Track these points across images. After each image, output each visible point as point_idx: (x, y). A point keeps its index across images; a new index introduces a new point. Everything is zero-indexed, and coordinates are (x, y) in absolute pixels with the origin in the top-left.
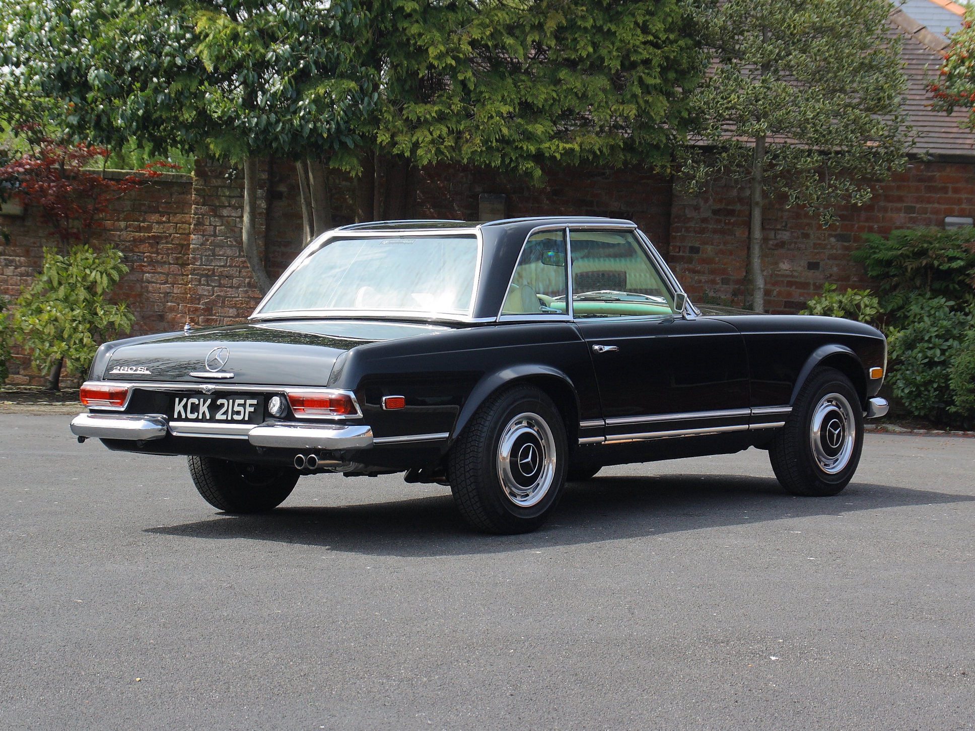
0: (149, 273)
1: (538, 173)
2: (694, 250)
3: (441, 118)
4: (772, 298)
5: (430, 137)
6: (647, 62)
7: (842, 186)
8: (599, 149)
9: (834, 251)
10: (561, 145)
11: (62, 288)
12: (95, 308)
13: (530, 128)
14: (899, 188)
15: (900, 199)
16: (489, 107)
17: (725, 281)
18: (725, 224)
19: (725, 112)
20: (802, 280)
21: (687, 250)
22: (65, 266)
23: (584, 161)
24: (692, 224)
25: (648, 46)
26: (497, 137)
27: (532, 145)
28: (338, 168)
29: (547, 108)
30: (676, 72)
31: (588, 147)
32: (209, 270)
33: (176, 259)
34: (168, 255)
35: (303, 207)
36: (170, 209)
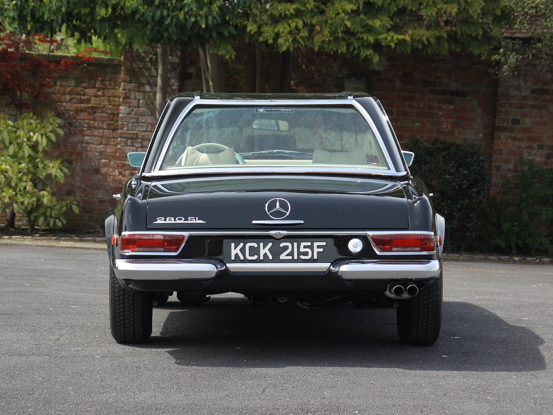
0: (88, 136)
1: (376, 59)
2: (516, 122)
3: (298, 14)
5: (289, 29)
8: (427, 40)
10: (396, 37)
11: (12, 146)
12: (37, 163)
13: (370, 22)
16: (337, 5)
17: (540, 147)
18: (542, 101)
19: (530, 10)
21: (510, 121)
22: (14, 129)
23: (415, 51)
24: (514, 101)
26: (342, 29)
27: (371, 36)
28: (217, 53)
29: (386, 6)
31: (417, 38)
32: (134, 134)
33: (109, 125)
34: (103, 122)
35: (204, 85)
36: (105, 85)
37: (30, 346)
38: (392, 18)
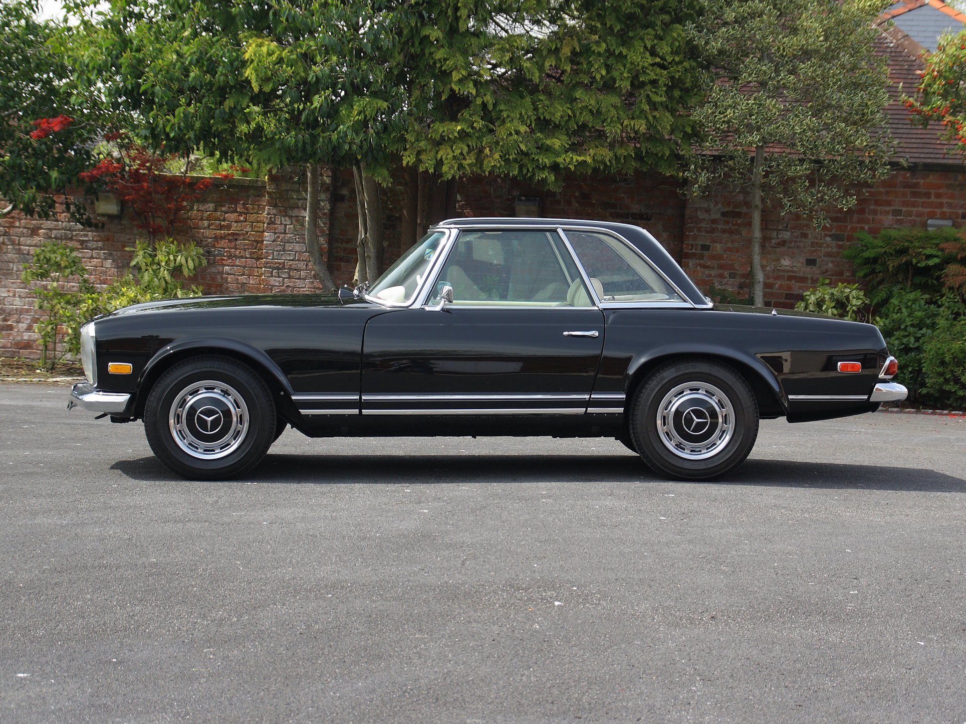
0: (228, 266)
1: (552, 180)
2: (705, 248)
3: (463, 137)
4: (774, 291)
5: (453, 155)
6: (654, 82)
7: (830, 192)
8: (609, 161)
9: (830, 249)
10: (576, 158)
12: (176, 294)
13: (548, 142)
14: (887, 193)
15: (888, 203)
16: (509, 125)
17: (732, 276)
18: (733, 225)
19: (723, 126)
20: (801, 275)
21: (699, 247)
23: (596, 172)
24: (703, 225)
25: (655, 67)
27: (548, 158)
29: (563, 124)
30: (681, 90)
31: (599, 158)
32: (280, 263)
33: (252, 253)
34: (245, 250)
35: (359, 208)
36: (247, 209)
37: (185, 510)
38: (570, 137)
